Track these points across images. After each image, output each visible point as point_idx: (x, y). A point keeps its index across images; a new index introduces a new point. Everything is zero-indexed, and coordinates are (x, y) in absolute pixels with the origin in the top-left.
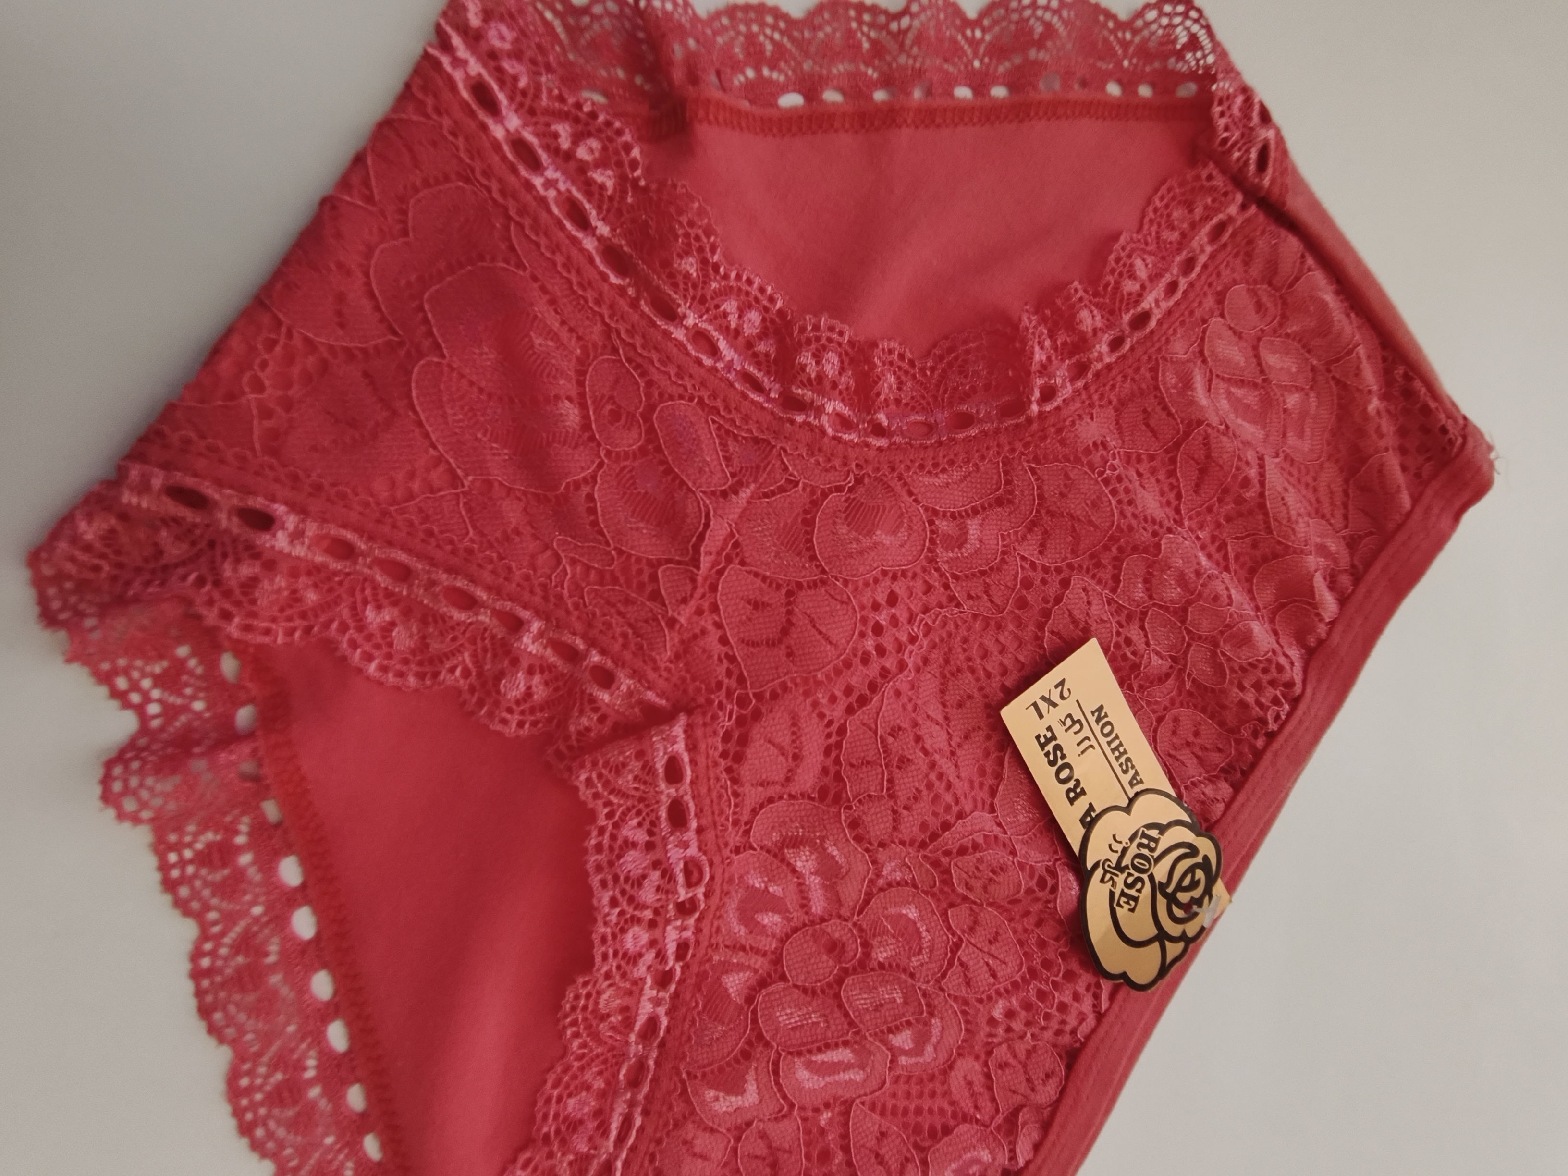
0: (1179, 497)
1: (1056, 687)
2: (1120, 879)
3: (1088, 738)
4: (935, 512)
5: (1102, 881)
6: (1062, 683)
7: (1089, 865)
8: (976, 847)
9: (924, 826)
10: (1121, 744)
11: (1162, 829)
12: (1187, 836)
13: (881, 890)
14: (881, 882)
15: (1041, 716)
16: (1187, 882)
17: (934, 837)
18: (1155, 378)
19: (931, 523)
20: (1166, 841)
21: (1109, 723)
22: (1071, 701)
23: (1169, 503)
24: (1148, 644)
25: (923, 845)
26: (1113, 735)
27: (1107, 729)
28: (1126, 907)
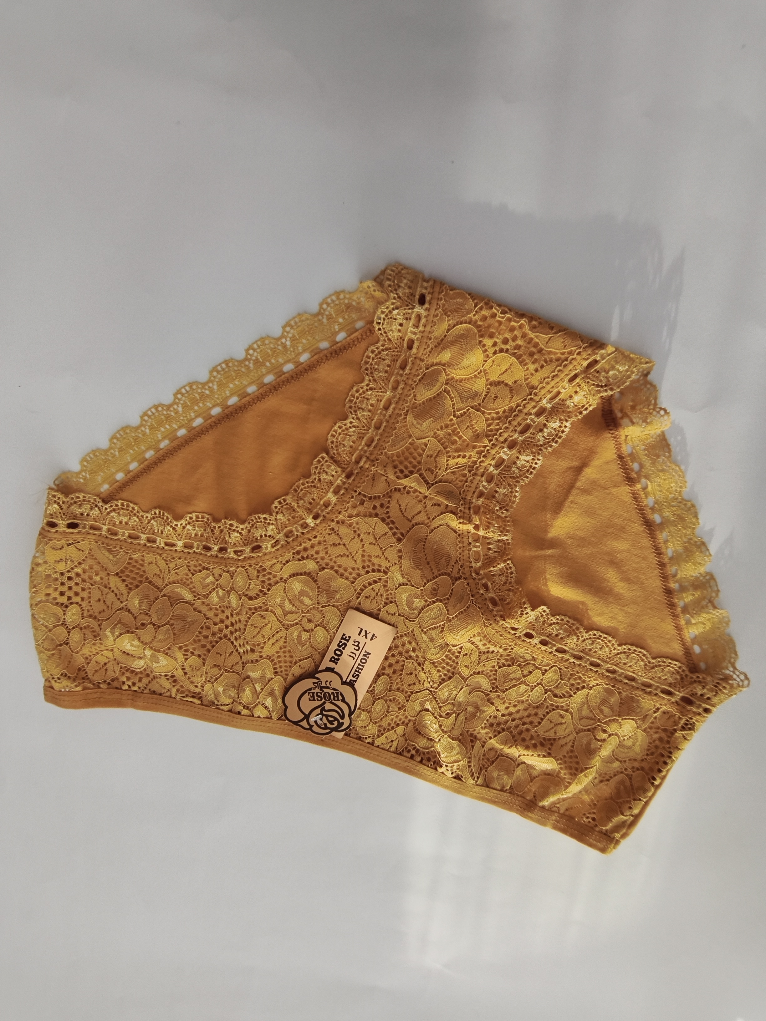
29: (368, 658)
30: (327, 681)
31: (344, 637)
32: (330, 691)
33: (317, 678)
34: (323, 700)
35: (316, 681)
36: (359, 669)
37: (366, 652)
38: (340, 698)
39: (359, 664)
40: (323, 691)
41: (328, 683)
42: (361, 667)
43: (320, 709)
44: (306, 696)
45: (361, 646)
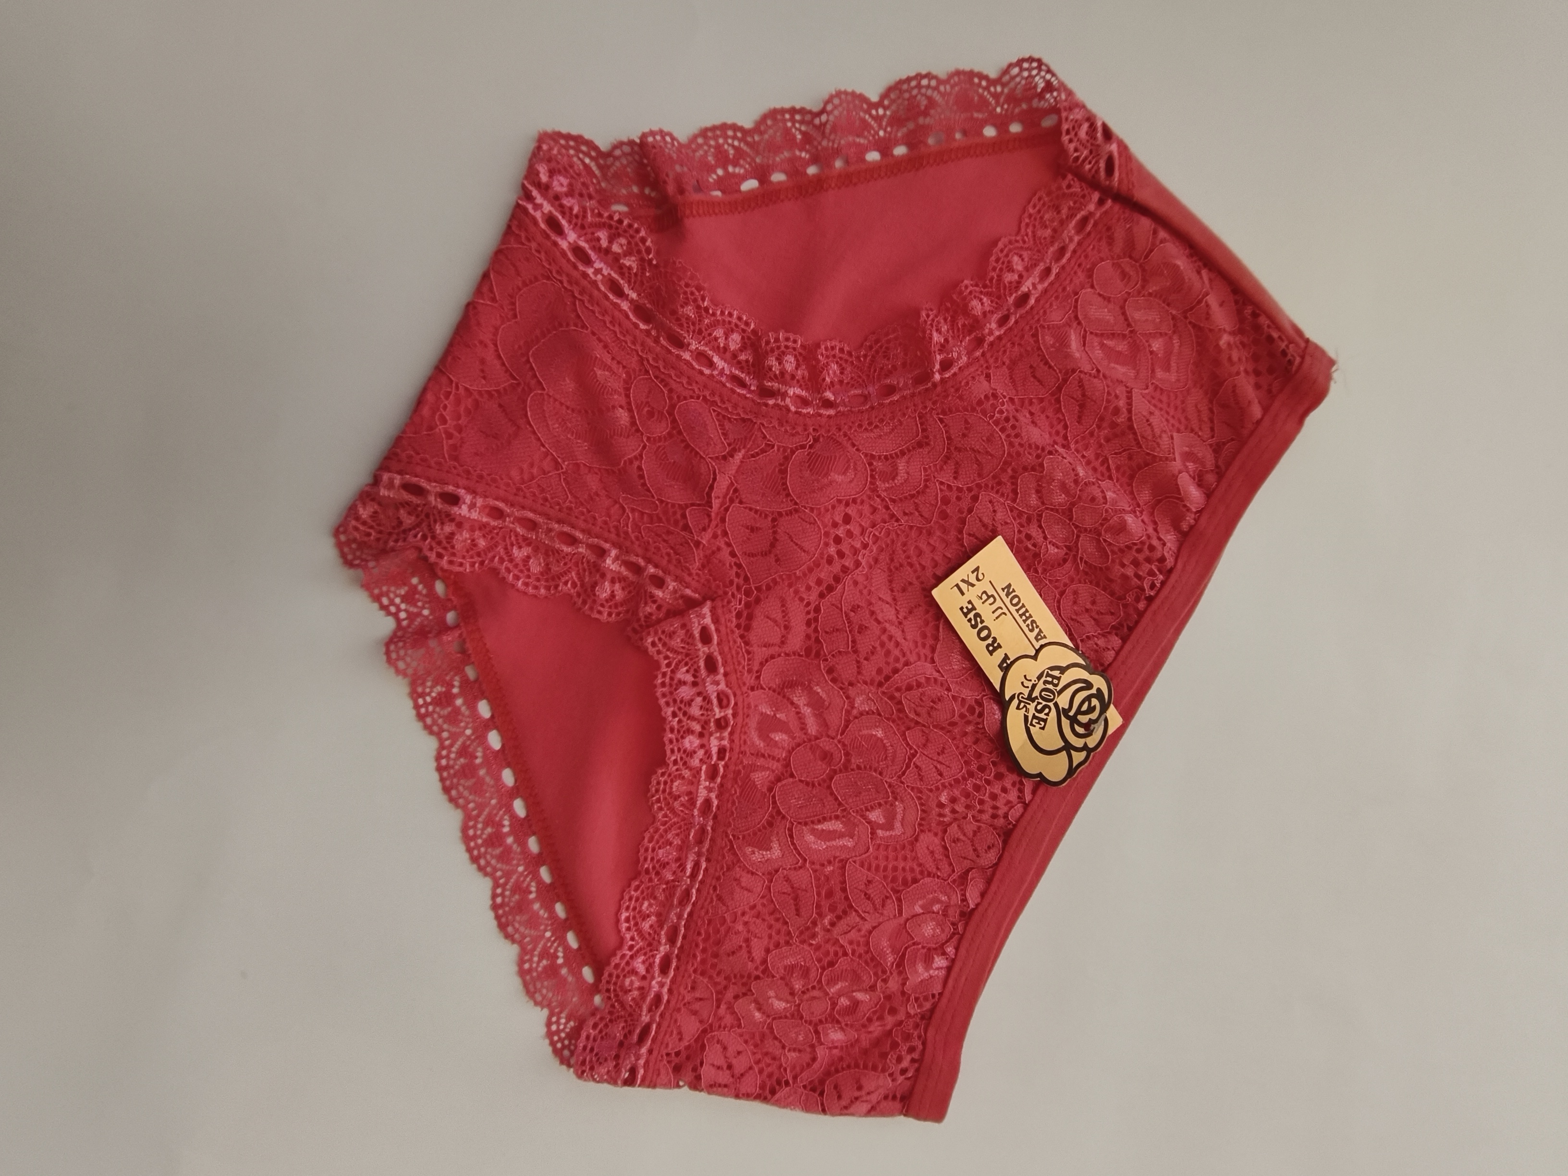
0: (1066, 427)
1: (973, 572)
2: (1032, 707)
3: (1001, 608)
4: (873, 456)
5: (1018, 708)
6: (977, 569)
7: (1007, 698)
8: (919, 685)
9: (879, 671)
10: (1027, 611)
11: (1063, 670)
12: (1084, 674)
13: (856, 718)
14: (855, 712)
15: (963, 593)
16: (1085, 707)
17: (887, 678)
18: (1037, 341)
19: (870, 464)
20: (1066, 679)
21: (1016, 596)
22: (985, 582)
23: (1057, 433)
24: (1045, 538)
25: (880, 684)
26: (1020, 605)
27: (1015, 601)
28: (1038, 726)
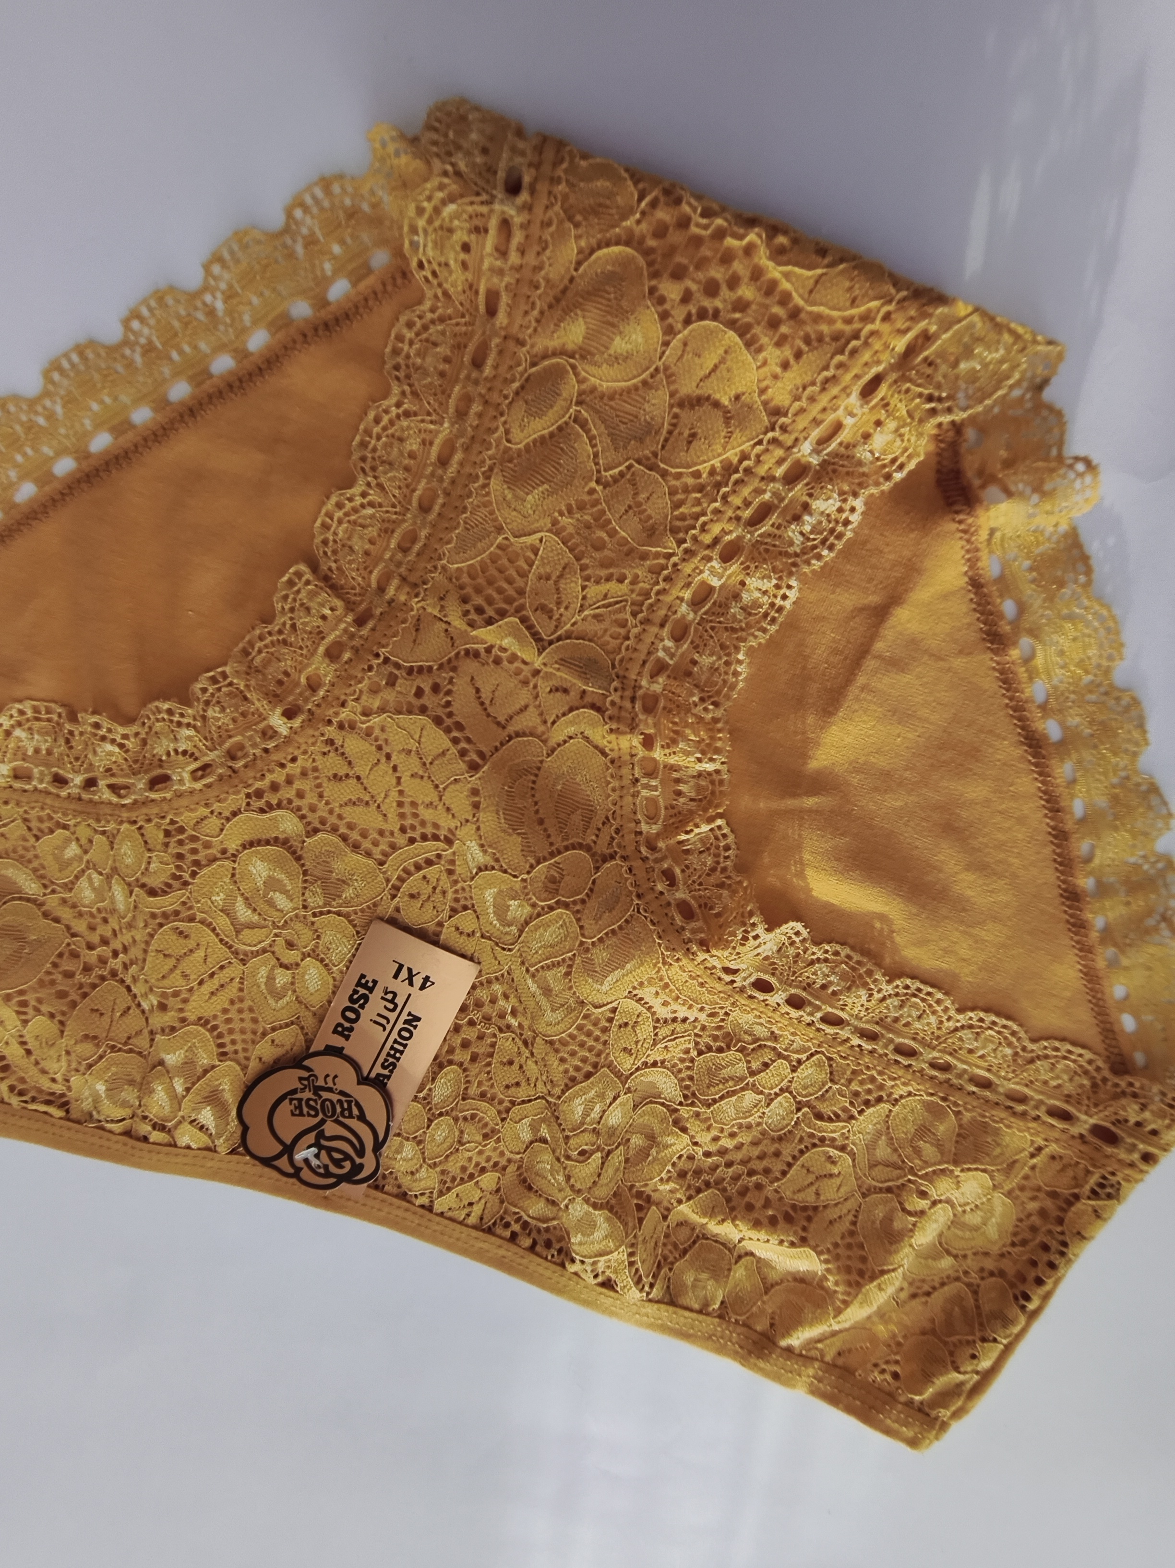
29: (415, 1027)
30: (327, 1076)
31: (363, 981)
32: (335, 1097)
33: (308, 1069)
34: (321, 1116)
35: (305, 1074)
36: (397, 1051)
37: (410, 1014)
38: (355, 1112)
39: (395, 1041)
40: (320, 1097)
41: (330, 1079)
42: (401, 1048)
43: (314, 1133)
44: (286, 1107)
45: (400, 1001)
